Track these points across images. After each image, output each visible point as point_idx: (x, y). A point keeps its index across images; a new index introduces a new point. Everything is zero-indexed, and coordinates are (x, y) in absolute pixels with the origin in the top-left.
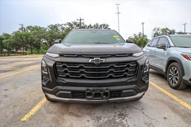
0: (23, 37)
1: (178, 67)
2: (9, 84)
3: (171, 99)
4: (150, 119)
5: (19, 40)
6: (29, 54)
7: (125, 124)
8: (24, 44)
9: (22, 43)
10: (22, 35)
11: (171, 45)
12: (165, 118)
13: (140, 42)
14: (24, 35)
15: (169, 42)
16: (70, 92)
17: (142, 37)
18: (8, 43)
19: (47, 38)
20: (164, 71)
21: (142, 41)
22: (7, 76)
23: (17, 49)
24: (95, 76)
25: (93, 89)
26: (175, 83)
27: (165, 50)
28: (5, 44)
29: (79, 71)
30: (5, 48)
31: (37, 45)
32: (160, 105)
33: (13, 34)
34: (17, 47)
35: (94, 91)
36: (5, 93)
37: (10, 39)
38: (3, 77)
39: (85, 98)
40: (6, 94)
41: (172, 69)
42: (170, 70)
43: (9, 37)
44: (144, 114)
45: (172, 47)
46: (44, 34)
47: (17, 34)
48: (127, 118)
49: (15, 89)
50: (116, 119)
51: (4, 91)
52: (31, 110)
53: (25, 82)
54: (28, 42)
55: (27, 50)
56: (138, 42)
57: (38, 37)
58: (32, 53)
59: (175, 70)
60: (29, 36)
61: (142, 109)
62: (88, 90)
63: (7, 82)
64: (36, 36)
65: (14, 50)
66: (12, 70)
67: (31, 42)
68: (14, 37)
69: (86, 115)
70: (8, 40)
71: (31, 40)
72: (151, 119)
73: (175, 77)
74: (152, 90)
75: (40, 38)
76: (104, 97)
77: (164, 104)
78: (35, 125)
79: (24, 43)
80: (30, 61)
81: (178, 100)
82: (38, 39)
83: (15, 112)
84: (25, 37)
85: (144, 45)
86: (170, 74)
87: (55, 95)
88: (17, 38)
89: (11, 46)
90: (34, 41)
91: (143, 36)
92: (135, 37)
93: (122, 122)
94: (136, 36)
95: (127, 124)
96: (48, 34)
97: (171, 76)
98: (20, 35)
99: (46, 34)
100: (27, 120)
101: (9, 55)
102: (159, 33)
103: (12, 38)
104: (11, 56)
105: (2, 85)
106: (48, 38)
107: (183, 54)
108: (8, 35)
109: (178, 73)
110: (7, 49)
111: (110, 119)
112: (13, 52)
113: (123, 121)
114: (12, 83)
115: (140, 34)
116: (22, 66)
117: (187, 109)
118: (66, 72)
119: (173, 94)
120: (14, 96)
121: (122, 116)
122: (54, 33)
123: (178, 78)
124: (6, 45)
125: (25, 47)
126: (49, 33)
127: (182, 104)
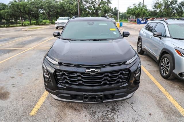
0: (20, 7)
1: (170, 59)
2: (13, 69)
3: (159, 91)
4: (137, 115)
5: (17, 10)
6: (29, 25)
7: (116, 119)
8: (22, 15)
9: (20, 14)
10: (19, 5)
11: (167, 35)
12: (150, 114)
13: (139, 13)
14: (21, 6)
15: (165, 31)
16: (69, 95)
17: (141, 7)
18: (6, 14)
19: (44, 8)
20: (158, 59)
21: (141, 12)
22: (11, 59)
23: (16, 20)
24: (92, 84)
25: (89, 94)
26: (166, 73)
27: (160, 39)
28: (3, 15)
29: (77, 78)
30: (4, 19)
31: (35, 15)
32: (149, 99)
33: (9, 4)
34: (16, 17)
35: (90, 95)
36: (12, 81)
37: (7, 9)
38: (8, 60)
39: (82, 99)
40: (13, 83)
41: (164, 60)
42: (163, 60)
43: (6, 7)
44: (133, 108)
45: (168, 37)
46: (42, 4)
47: (14, 5)
48: (118, 113)
49: (20, 77)
50: (109, 115)
51: (11, 79)
52: (37, 103)
53: (28, 66)
54: (26, 13)
55: (26, 20)
56: (137, 13)
57: (35, 7)
58: (31, 24)
59: (167, 61)
60: (26, 6)
61: (132, 103)
62: (85, 95)
63: (12, 66)
64: (33, 6)
65: (13, 20)
66: (15, 50)
67: (29, 13)
68: (11, 7)
69: (84, 109)
70: (5, 10)
71: (29, 10)
72: (139, 115)
73: (166, 68)
74: (144, 79)
75: (37, 8)
76: (99, 100)
77: (152, 98)
78: (42, 120)
79: (22, 13)
80: (30, 35)
81: (166, 93)
82: (36, 9)
83: (24, 105)
84: (22, 7)
85: (143, 15)
86: (162, 64)
87: (56, 95)
88: (14, 8)
89: (10, 16)
90: (32, 11)
91: (143, 6)
92: (134, 7)
93: (113, 118)
94: (135, 5)
95: (117, 119)
96: (45, 4)
97: (163, 66)
98: (17, 6)
99: (43, 4)
100: (35, 115)
101: (8, 27)
102: (160, 2)
103: (9, 9)
104: (11, 27)
105: (8, 71)
106: (46, 8)
107: (177, 49)
108: (5, 5)
109: (169, 66)
110: (5, 20)
111: (104, 114)
112: (12, 23)
113: (115, 117)
114: (16, 69)
115: (139, 4)
116: (23, 44)
117: (171, 103)
118: (65, 78)
119: (162, 85)
120: (21, 86)
121: (114, 111)
122: (52, 3)
123: (169, 70)
124: (5, 16)
125: (23, 17)
126: (47, 3)
127: (168, 98)
